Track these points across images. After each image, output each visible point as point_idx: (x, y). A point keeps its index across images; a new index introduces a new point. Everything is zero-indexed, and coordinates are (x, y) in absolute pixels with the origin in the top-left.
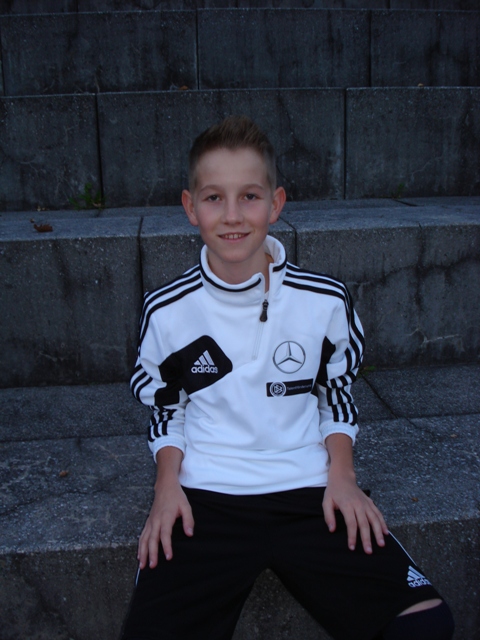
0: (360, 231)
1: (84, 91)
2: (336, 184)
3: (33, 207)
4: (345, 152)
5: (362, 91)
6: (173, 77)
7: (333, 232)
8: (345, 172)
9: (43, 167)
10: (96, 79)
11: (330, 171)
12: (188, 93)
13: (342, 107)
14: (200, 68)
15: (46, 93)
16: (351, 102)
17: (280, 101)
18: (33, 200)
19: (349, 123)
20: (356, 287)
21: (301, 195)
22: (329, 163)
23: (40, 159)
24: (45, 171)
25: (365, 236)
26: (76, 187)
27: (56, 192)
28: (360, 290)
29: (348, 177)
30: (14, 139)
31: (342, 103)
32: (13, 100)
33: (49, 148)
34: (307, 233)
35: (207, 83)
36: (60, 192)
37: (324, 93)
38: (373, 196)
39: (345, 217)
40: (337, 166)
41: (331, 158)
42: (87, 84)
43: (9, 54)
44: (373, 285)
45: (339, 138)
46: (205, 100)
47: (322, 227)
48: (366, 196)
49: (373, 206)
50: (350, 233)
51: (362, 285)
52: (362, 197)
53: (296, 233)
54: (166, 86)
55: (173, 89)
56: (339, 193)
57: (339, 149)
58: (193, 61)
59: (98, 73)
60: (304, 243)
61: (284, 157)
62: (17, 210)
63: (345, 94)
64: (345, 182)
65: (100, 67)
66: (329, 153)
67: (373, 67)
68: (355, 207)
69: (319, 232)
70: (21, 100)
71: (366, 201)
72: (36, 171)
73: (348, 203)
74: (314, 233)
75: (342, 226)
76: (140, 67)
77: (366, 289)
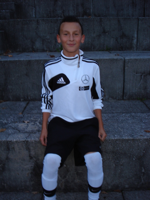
0: (143, 59)
1: (59, 17)
2: (134, 46)
3: (46, 51)
4: (137, 37)
5: (143, 18)
6: (85, 13)
7: (136, 59)
8: (137, 43)
9: (49, 39)
10: (62, 14)
11: (133, 42)
12: (92, 18)
13: (137, 23)
14: (93, 11)
15: (48, 18)
16: (140, 22)
17: (119, 21)
18: (46, 49)
19: (139, 28)
20: (141, 75)
21: (124, 49)
22: (132, 40)
23: (48, 37)
24: (49, 41)
25: (145, 60)
26: (58, 46)
27: (52, 47)
28: (143, 77)
29: (138, 44)
30: (41, 31)
31: (137, 22)
32: (41, 20)
33: (51, 34)
34: (128, 59)
35: (95, 15)
36: (53, 47)
37: (132, 19)
38: (145, 50)
39: (138, 55)
40: (135, 41)
41: (133, 38)
42: (60, 15)
43: (37, 6)
44: (146, 75)
45: (136, 32)
46: (97, 20)
47: (132, 58)
48: (143, 50)
49: (146, 53)
50: (140, 60)
51: (143, 75)
52: (142, 50)
53: (125, 59)
54: (83, 16)
55: (85, 17)
56: (135, 49)
57: (136, 36)
58: (91, 9)
59: (63, 12)
60: (127, 62)
61: (119, 38)
62: (41, 52)
63: (138, 19)
64: (137, 46)
65: (64, 10)
66: (133, 37)
67: (145, 11)
68: (140, 53)
69: (131, 59)
70: (43, 20)
71: (143, 51)
72: (47, 41)
73: (138, 52)
74: (130, 59)
75: (138, 58)
76: (75, 10)
77: (144, 76)
